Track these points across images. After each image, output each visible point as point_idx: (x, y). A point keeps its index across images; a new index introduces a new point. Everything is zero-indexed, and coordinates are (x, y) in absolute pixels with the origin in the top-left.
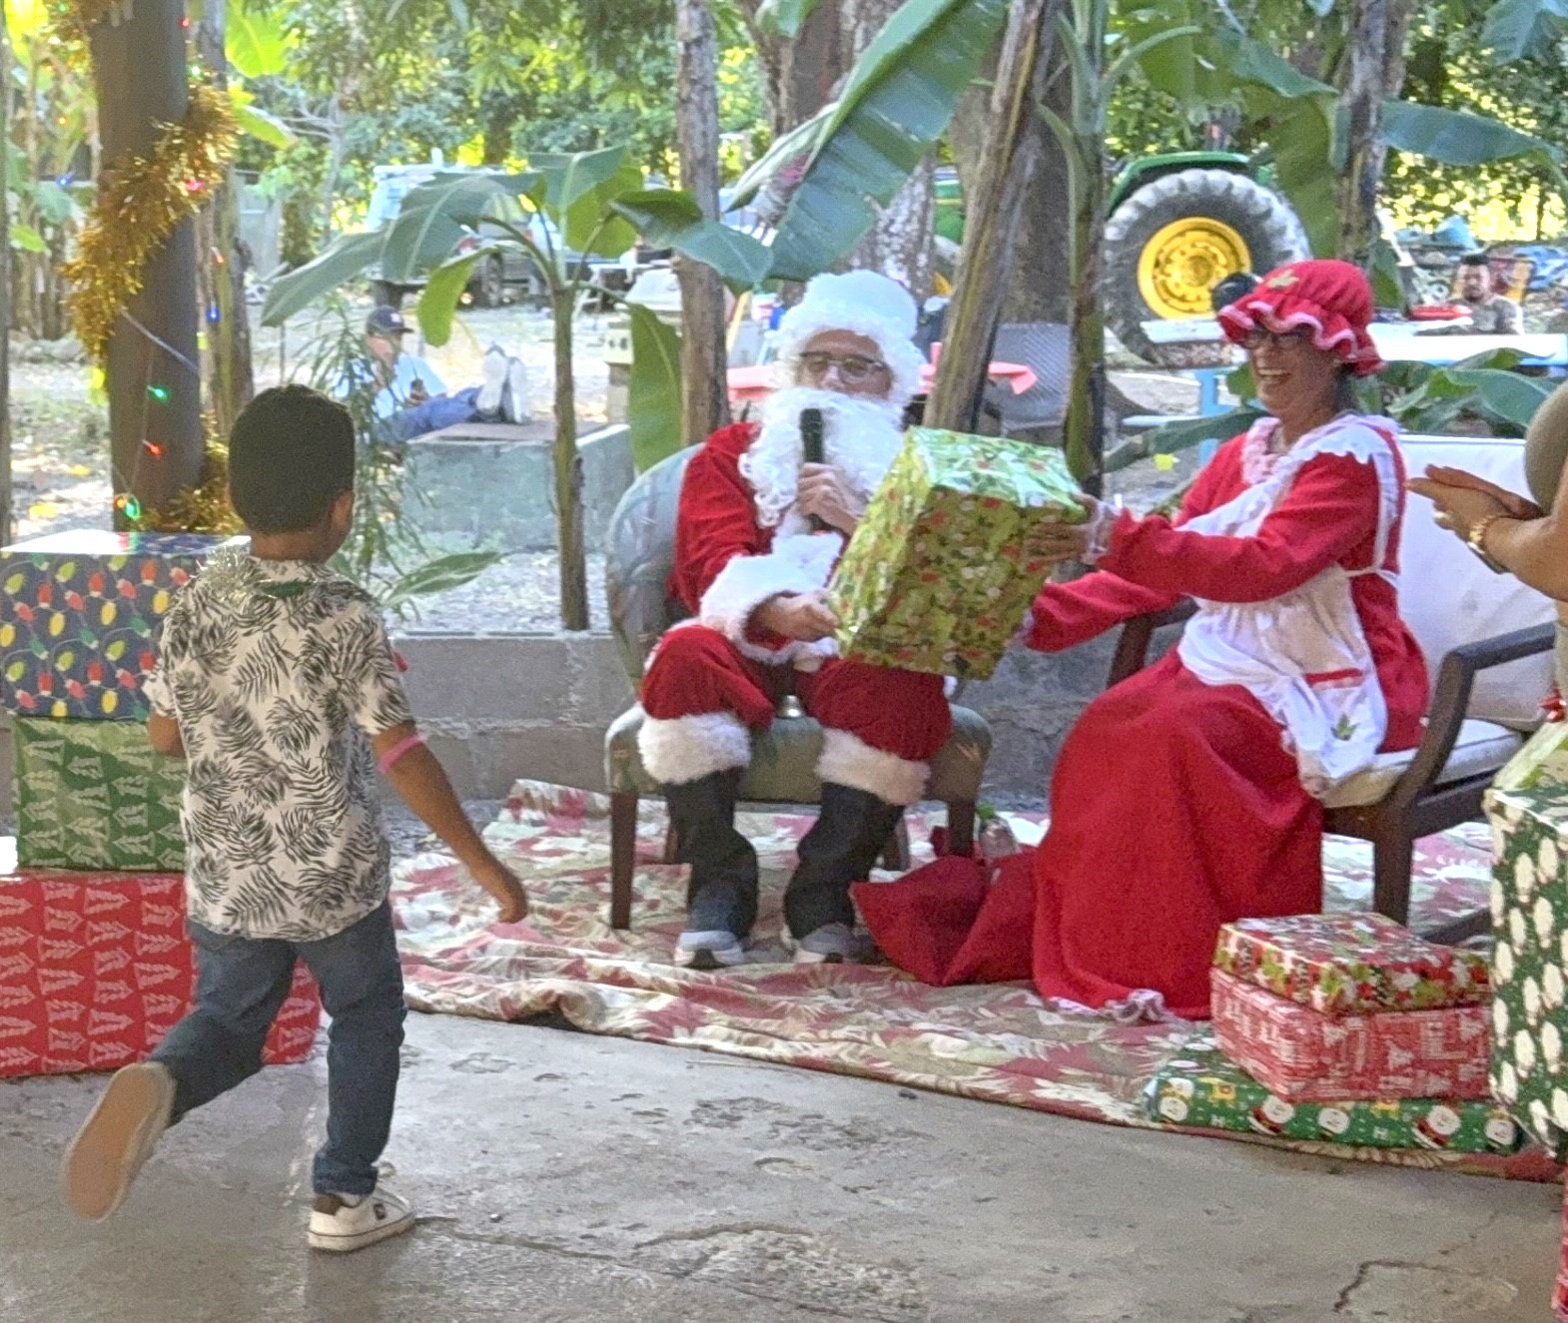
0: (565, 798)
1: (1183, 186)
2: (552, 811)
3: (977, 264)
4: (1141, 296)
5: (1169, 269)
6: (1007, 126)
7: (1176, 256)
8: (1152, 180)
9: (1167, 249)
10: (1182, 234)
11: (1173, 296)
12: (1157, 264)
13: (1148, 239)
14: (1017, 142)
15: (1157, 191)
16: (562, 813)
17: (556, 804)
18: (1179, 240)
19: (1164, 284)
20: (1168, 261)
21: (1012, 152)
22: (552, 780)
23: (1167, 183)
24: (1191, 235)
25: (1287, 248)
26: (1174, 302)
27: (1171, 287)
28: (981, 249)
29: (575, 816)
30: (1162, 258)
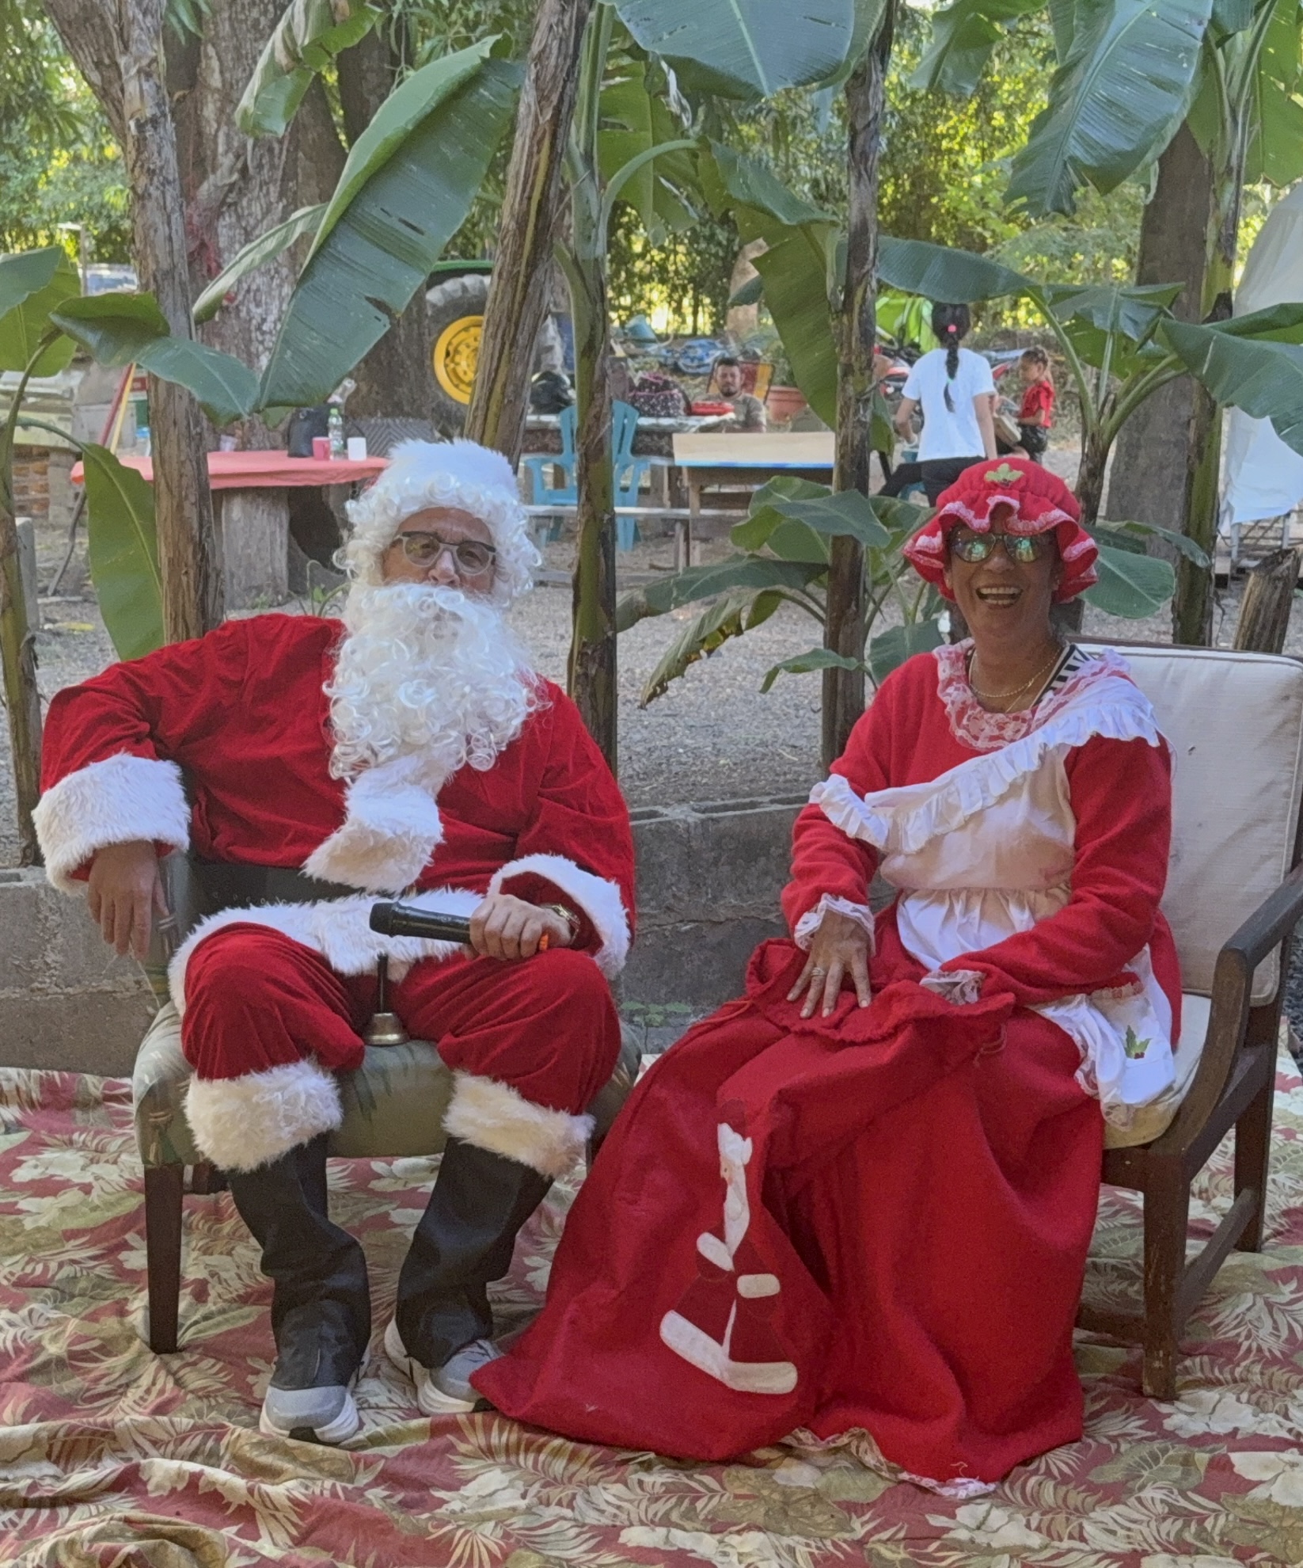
0: (47, 1086)
1: (464, 288)
2: (32, 1104)
3: (493, 408)
4: (438, 382)
5: (457, 359)
6: (521, 246)
7: (462, 348)
8: (441, 282)
9: (455, 342)
10: (466, 329)
11: (462, 381)
12: (448, 354)
13: (440, 332)
14: (532, 265)
15: (443, 292)
16: (43, 1106)
17: (36, 1095)
18: (463, 335)
19: (454, 370)
20: (456, 351)
21: (528, 277)
22: (26, 1062)
23: (451, 285)
24: (473, 330)
25: (549, 343)
26: (462, 386)
27: (461, 374)
28: (498, 388)
29: (63, 1109)
30: (451, 349)
